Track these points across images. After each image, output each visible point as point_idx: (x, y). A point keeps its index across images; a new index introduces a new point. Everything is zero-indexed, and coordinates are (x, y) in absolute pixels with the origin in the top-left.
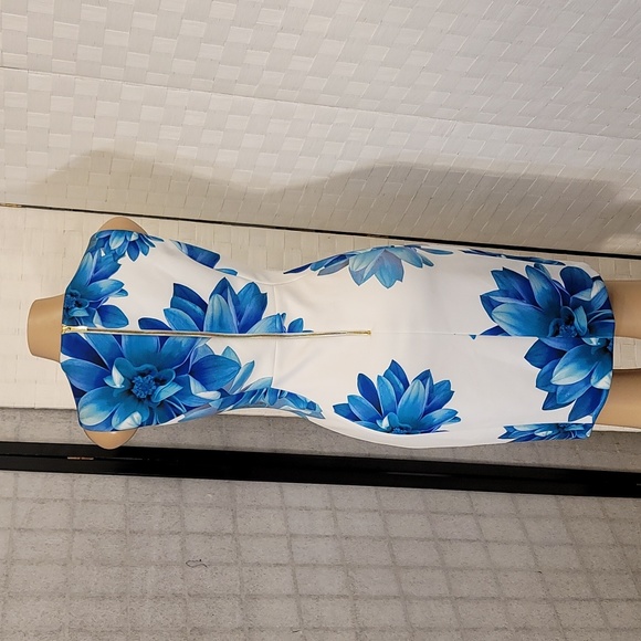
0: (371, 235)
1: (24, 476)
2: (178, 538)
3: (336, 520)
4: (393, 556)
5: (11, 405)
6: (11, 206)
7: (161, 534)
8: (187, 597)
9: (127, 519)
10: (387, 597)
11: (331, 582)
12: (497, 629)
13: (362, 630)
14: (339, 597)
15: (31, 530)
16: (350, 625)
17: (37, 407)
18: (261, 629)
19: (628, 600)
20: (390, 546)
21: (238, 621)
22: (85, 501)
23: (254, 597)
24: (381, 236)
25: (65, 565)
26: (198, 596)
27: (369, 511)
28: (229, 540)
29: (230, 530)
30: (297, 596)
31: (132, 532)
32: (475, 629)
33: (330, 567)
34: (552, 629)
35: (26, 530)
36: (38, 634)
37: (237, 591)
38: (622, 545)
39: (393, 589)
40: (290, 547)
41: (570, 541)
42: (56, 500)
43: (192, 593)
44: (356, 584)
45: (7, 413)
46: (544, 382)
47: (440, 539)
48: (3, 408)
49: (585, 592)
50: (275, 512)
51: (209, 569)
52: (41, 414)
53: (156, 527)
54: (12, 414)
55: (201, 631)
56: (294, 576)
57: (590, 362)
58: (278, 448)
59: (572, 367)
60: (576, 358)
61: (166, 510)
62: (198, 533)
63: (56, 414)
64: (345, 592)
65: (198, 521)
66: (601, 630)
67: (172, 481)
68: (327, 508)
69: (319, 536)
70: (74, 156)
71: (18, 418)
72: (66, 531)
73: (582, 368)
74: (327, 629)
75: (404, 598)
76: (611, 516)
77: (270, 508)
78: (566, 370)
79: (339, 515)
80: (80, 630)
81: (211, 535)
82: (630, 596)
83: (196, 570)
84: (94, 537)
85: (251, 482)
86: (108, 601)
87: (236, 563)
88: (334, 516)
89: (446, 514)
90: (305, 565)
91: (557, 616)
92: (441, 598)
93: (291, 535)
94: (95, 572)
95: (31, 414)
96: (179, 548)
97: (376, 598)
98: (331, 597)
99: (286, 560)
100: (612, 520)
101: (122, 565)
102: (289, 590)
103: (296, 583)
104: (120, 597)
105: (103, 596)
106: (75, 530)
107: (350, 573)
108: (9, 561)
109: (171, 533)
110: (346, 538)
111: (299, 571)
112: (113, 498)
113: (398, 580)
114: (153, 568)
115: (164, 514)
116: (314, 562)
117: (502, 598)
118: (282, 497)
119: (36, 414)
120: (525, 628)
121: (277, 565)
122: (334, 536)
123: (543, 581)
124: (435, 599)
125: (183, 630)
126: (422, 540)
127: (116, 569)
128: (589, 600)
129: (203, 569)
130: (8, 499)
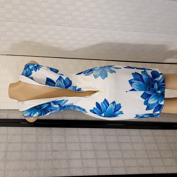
0: (102, 60)
1: (10, 128)
2: (50, 144)
3: (92, 138)
4: (107, 147)
5: (6, 109)
7: (46, 143)
8: (53, 160)
9: (37, 139)
10: (105, 159)
11: (90, 155)
12: (134, 167)
13: (99, 168)
14: (93, 159)
15: (12, 143)
16: (95, 166)
17: (12, 109)
18: (72, 168)
19: (170, 158)
20: (107, 145)
21: (66, 166)
22: (26, 134)
23: (70, 159)
24: (104, 60)
25: (21, 152)
26: (55, 160)
27: (101, 135)
28: (64, 144)
29: (64, 141)
30: (82, 159)
31: (38, 143)
32: (129, 167)
33: (90, 151)
34: (149, 166)
35: (10, 143)
36: (14, 171)
37: (66, 158)
38: (169, 143)
39: (107, 156)
40: (80, 145)
41: (155, 142)
42: (18, 135)
43: (54, 159)
44: (97, 155)
45: (5, 111)
46: (146, 103)
47: (120, 142)
48: (3, 110)
49: (159, 156)
50: (76, 136)
51: (59, 152)
52: (14, 111)
53: (45, 141)
54: (6, 111)
55: (56, 169)
57: (158, 97)
58: (77, 118)
59: (153, 99)
60: (154, 97)
61: (47, 136)
62: (56, 143)
64: (94, 157)
65: (56, 139)
67: (49, 128)
68: (90, 135)
69: (88, 142)
70: (20, 42)
71: (8, 112)
72: (21, 143)
73: (156, 99)
74: (90, 168)
75: (110, 159)
76: (166, 135)
78: (152, 100)
80: (25, 169)
81: (59, 143)
82: (170, 157)
83: (55, 152)
84: (28, 144)
86: (32, 162)
87: (66, 150)
88: (92, 137)
89: (122, 135)
90: (84, 150)
91: (151, 163)
92: (120, 159)
93: (81, 143)
94: (29, 154)
95: (11, 111)
96: (51, 147)
97: (103, 159)
98: (91, 159)
99: (79, 149)
100: (166, 136)
101: (36, 151)
102: (80, 157)
103: (81, 155)
104: (35, 160)
105: (31, 160)
106: (23, 143)
107: (96, 152)
108: (6, 151)
109: (49, 143)
110: (95, 143)
111: (82, 152)
112: (33, 134)
113: (109, 154)
114: (44, 152)
115: (47, 137)
116: (86, 150)
117: (136, 158)
118: (78, 132)
119: (12, 111)
120: (142, 166)
121: (76, 151)
122: (92, 142)
123: (147, 153)
124: (118, 159)
125: (52, 169)
126: (115, 143)
127: (34, 153)
128: (159, 158)
129: (57, 152)
130: (5, 134)
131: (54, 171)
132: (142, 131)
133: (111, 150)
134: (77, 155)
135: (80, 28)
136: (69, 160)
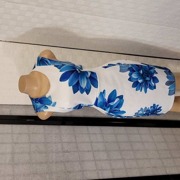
0: (112, 53)
2: (60, 144)
4: (119, 147)
6: (6, 42)
7: (55, 143)
8: (65, 162)
9: (45, 139)
10: (118, 160)
11: (103, 156)
12: (148, 168)
13: (113, 170)
15: (18, 143)
16: (110, 168)
17: (16, 104)
18: (86, 171)
20: (118, 144)
21: (80, 169)
22: (33, 133)
23: (83, 161)
25: (29, 154)
26: (68, 162)
27: (112, 134)
28: (75, 144)
29: (74, 141)
31: (47, 143)
32: (142, 168)
33: (103, 151)
34: (162, 167)
35: (17, 143)
36: (24, 175)
37: (78, 160)
38: (178, 142)
39: (120, 157)
40: (91, 146)
41: (164, 141)
42: (24, 133)
43: (66, 161)
44: (110, 156)
45: (7, 106)
47: (131, 142)
49: (169, 156)
51: (70, 153)
52: (17, 106)
53: (54, 141)
54: (9, 106)
55: (70, 172)
56: (93, 154)
58: (86, 115)
61: (56, 136)
62: (66, 142)
63: (22, 106)
64: (107, 159)
65: (65, 139)
66: (174, 167)
67: (57, 127)
68: (100, 134)
69: (99, 142)
70: (30, 29)
71: (10, 108)
72: (28, 143)
74: (104, 170)
75: (123, 159)
76: (174, 133)
77: (85, 134)
79: (104, 135)
80: (36, 174)
81: (69, 143)
83: (66, 153)
84: (36, 145)
86: (43, 164)
87: (77, 151)
88: (103, 136)
89: (132, 134)
90: (96, 151)
91: (163, 163)
92: (132, 159)
93: (92, 142)
94: (38, 156)
95: (14, 106)
96: (61, 147)
97: (116, 160)
98: (104, 160)
99: (91, 150)
100: (174, 135)
102: (92, 158)
103: (94, 156)
104: (46, 163)
105: (41, 163)
106: (31, 143)
107: (108, 153)
108: (13, 153)
109: (58, 143)
110: (106, 142)
111: (94, 153)
112: (41, 132)
113: (121, 154)
114: (54, 154)
116: (98, 150)
117: (149, 159)
118: (88, 130)
119: (16, 106)
120: (155, 167)
121: (88, 151)
122: (103, 142)
123: (158, 153)
124: (131, 159)
125: (65, 172)
126: (126, 142)
127: (44, 154)
128: (170, 158)
129: (68, 153)
130: (10, 133)
131: (67, 174)
132: (151, 129)
133: (123, 151)
134: (89, 156)
136: (82, 162)
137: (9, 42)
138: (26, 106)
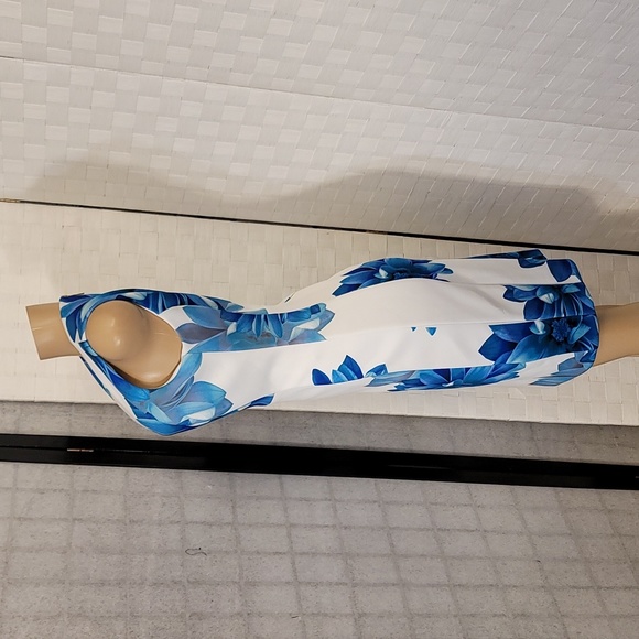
1: (24, 467)
2: (177, 527)
4: (392, 545)
5: (11, 399)
7: (160, 524)
8: (186, 584)
9: (126, 509)
10: (386, 585)
11: (330, 570)
12: (495, 615)
13: (360, 616)
14: (337, 584)
15: (31, 519)
16: (348, 610)
17: (36, 400)
18: (260, 615)
19: (626, 588)
20: (389, 535)
21: (237, 607)
22: (86, 491)
23: (254, 584)
25: (65, 552)
26: (197, 583)
27: (369, 502)
28: (228, 529)
29: (229, 518)
30: (296, 583)
31: (132, 522)
32: (473, 615)
33: (329, 555)
34: (549, 616)
35: (25, 519)
36: (37, 619)
37: (237, 579)
38: (621, 535)
39: (392, 577)
40: (289, 535)
41: (569, 532)
42: (55, 491)
43: (190, 579)
44: (355, 572)
45: (7, 406)
47: (439, 529)
48: (2, 402)
49: (584, 581)
50: (275, 503)
51: (208, 557)
52: (41, 408)
53: (156, 517)
54: (12, 407)
55: (200, 616)
56: (293, 563)
58: (279, 441)
61: (165, 501)
62: (197, 523)
63: (56, 407)
64: (344, 580)
65: (198, 510)
66: (599, 616)
67: (172, 472)
68: (326, 499)
69: (318, 526)
71: (18, 411)
72: (65, 520)
74: (326, 615)
75: (403, 585)
76: (610, 507)
77: (270, 498)
79: (338, 505)
80: (79, 615)
81: (210, 525)
82: (629, 585)
83: (196, 557)
84: (93, 526)
85: (251, 474)
86: (107, 588)
87: (236, 552)
88: (334, 507)
89: (445, 504)
90: (304, 553)
91: (555, 603)
92: (438, 585)
93: (292, 525)
94: (95, 560)
95: (31, 407)
96: (179, 537)
97: (375, 585)
98: (330, 584)
99: (285, 549)
100: (610, 511)
101: (121, 552)
102: (288, 577)
103: (295, 571)
104: (119, 583)
105: (102, 583)
106: (75, 519)
107: (349, 561)
108: (9, 548)
109: (171, 523)
110: (346, 528)
111: (298, 559)
112: (113, 489)
113: (397, 568)
114: (152, 556)
115: (164, 504)
116: (313, 550)
117: (501, 586)
118: (282, 488)
119: (36, 407)
120: (523, 614)
121: (276, 553)
122: (334, 526)
123: (541, 569)
124: (433, 586)
125: (182, 616)
126: (422, 530)
127: (115, 557)
128: (587, 588)
129: (203, 558)
130: (7, 489)
131: (191, 622)
132: (520, 490)
133: (406, 556)
134: (278, 569)
135: (294, 95)
136: (247, 585)
137: (16, 201)
138: (73, 407)
